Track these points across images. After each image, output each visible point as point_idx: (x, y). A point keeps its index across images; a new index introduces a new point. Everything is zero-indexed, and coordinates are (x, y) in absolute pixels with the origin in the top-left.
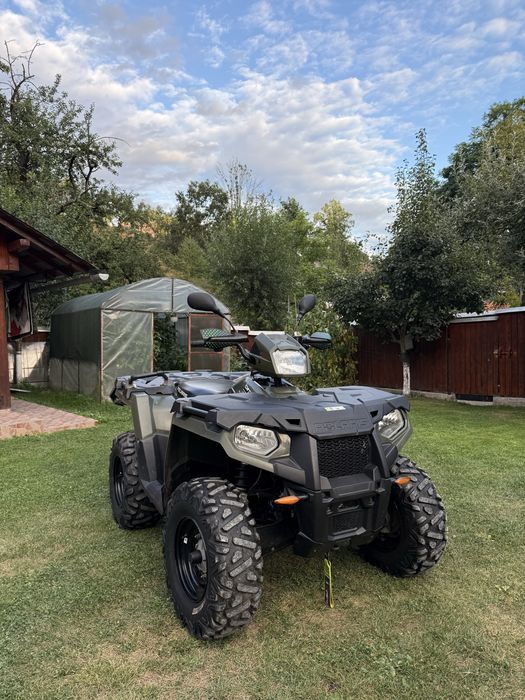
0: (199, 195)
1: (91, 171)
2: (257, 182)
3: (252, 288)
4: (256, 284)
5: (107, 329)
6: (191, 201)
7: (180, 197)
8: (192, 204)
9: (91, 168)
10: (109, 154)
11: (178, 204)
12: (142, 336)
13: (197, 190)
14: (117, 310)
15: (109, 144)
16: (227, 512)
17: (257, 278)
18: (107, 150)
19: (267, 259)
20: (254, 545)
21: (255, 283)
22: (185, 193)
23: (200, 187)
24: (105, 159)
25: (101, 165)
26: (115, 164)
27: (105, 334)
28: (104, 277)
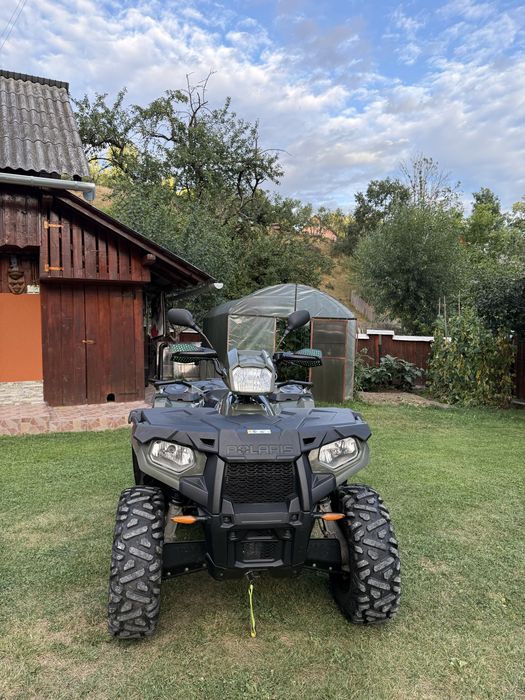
0: (378, 194)
1: (257, 184)
2: (444, 174)
3: (408, 290)
4: (413, 285)
5: (234, 333)
6: (370, 201)
7: (359, 198)
8: (370, 204)
9: (258, 180)
10: (273, 165)
11: (356, 205)
12: (265, 339)
13: (376, 188)
14: (242, 315)
15: (273, 156)
16: (134, 522)
17: (413, 279)
18: (271, 161)
19: (425, 258)
20: (150, 557)
21: (411, 284)
22: (365, 193)
23: (380, 185)
24: (269, 171)
25: (266, 177)
26: (278, 174)
27: (232, 338)
28: (219, 286)
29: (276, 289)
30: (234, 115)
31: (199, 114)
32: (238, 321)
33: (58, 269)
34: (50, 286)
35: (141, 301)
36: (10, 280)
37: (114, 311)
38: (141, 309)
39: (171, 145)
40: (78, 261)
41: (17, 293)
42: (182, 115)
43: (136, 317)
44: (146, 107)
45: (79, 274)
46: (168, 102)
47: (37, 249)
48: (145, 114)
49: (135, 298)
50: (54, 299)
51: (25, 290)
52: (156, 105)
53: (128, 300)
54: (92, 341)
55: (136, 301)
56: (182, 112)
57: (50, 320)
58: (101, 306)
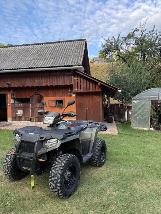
5: (134, 106)
14: (137, 100)
28: (120, 91)
29: (151, 90)
30: (156, 30)
31: (144, 33)
32: (135, 102)
33: (77, 90)
34: (78, 94)
35: (101, 97)
36: (69, 93)
37: (94, 100)
38: (101, 99)
39: (135, 46)
40: (82, 87)
41: (70, 96)
42: (137, 36)
43: (100, 102)
44: (126, 36)
45: (82, 91)
46: (133, 33)
47: (72, 85)
48: (126, 39)
49: (100, 96)
50: (79, 98)
51: (72, 96)
52: (129, 35)
53: (98, 97)
54: (88, 109)
55: (100, 97)
56: (138, 35)
57: (78, 103)
58: (90, 99)
